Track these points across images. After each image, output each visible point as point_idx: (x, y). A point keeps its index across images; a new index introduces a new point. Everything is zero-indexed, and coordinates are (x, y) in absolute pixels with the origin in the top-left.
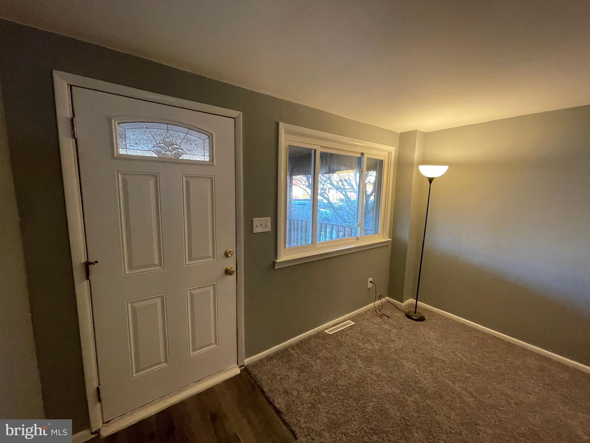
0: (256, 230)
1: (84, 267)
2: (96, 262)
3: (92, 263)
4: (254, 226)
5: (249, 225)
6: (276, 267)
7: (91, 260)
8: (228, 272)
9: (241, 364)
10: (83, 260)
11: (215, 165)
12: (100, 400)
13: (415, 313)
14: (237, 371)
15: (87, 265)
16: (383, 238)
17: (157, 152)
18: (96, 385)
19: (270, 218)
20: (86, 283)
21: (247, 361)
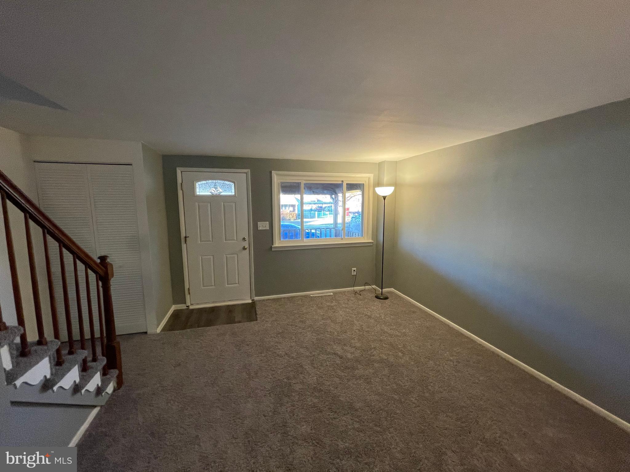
0: (260, 228)
1: (185, 238)
2: (188, 237)
3: (187, 237)
4: (258, 226)
5: (256, 226)
6: (273, 250)
7: (187, 236)
8: (244, 249)
9: (253, 299)
10: (184, 236)
11: (236, 196)
12: (189, 294)
13: (382, 295)
14: (250, 301)
15: (186, 237)
16: (367, 240)
17: (211, 192)
18: (188, 287)
19: (268, 222)
20: (185, 245)
21: (256, 298)
